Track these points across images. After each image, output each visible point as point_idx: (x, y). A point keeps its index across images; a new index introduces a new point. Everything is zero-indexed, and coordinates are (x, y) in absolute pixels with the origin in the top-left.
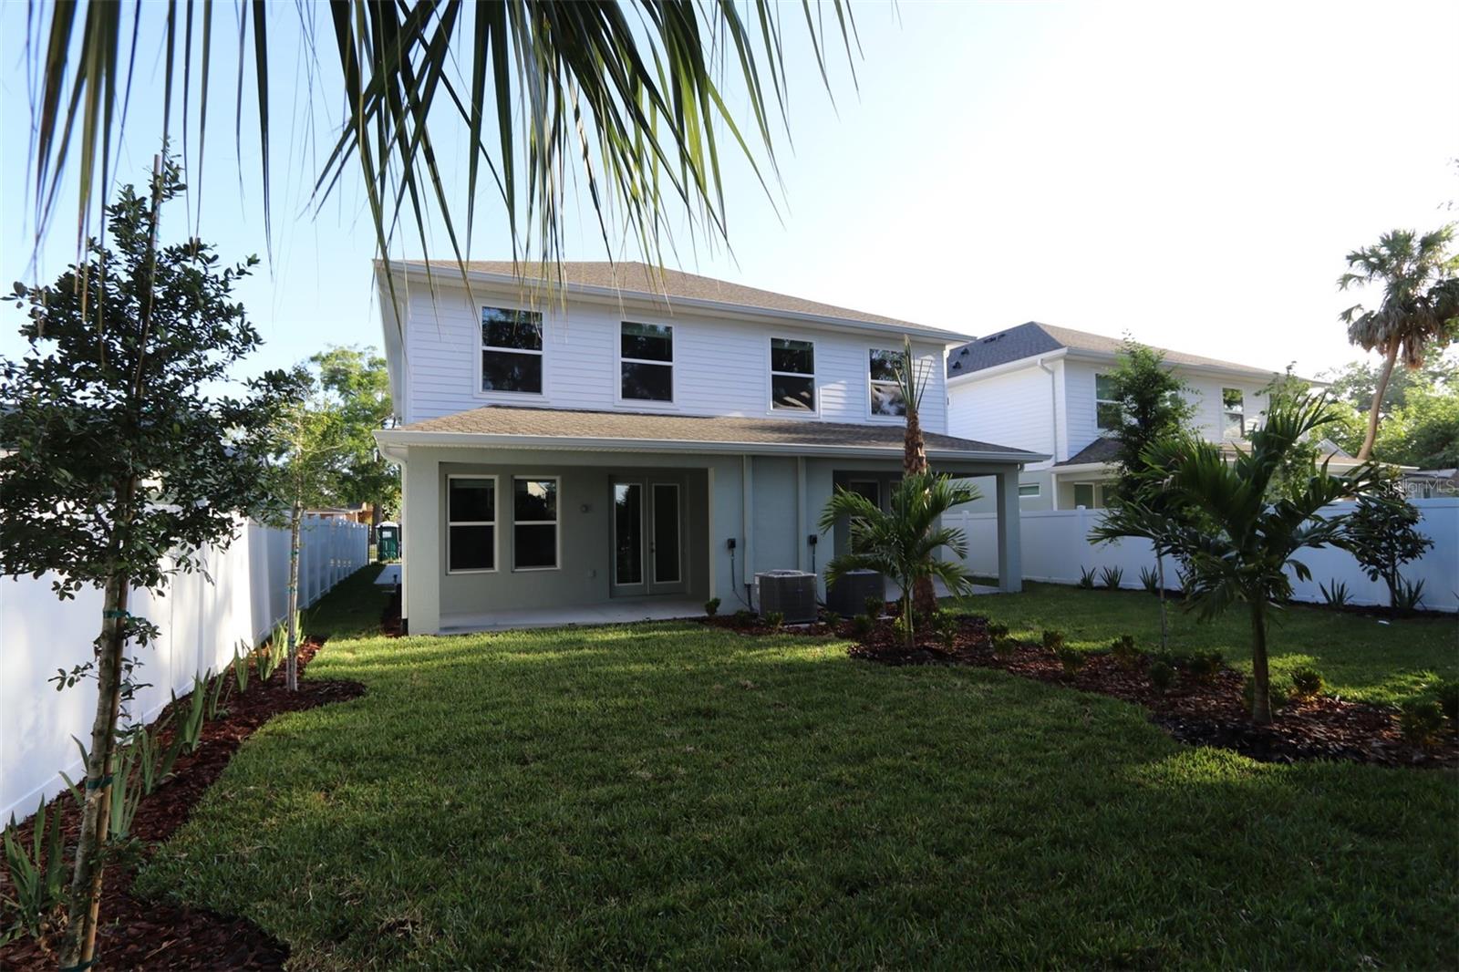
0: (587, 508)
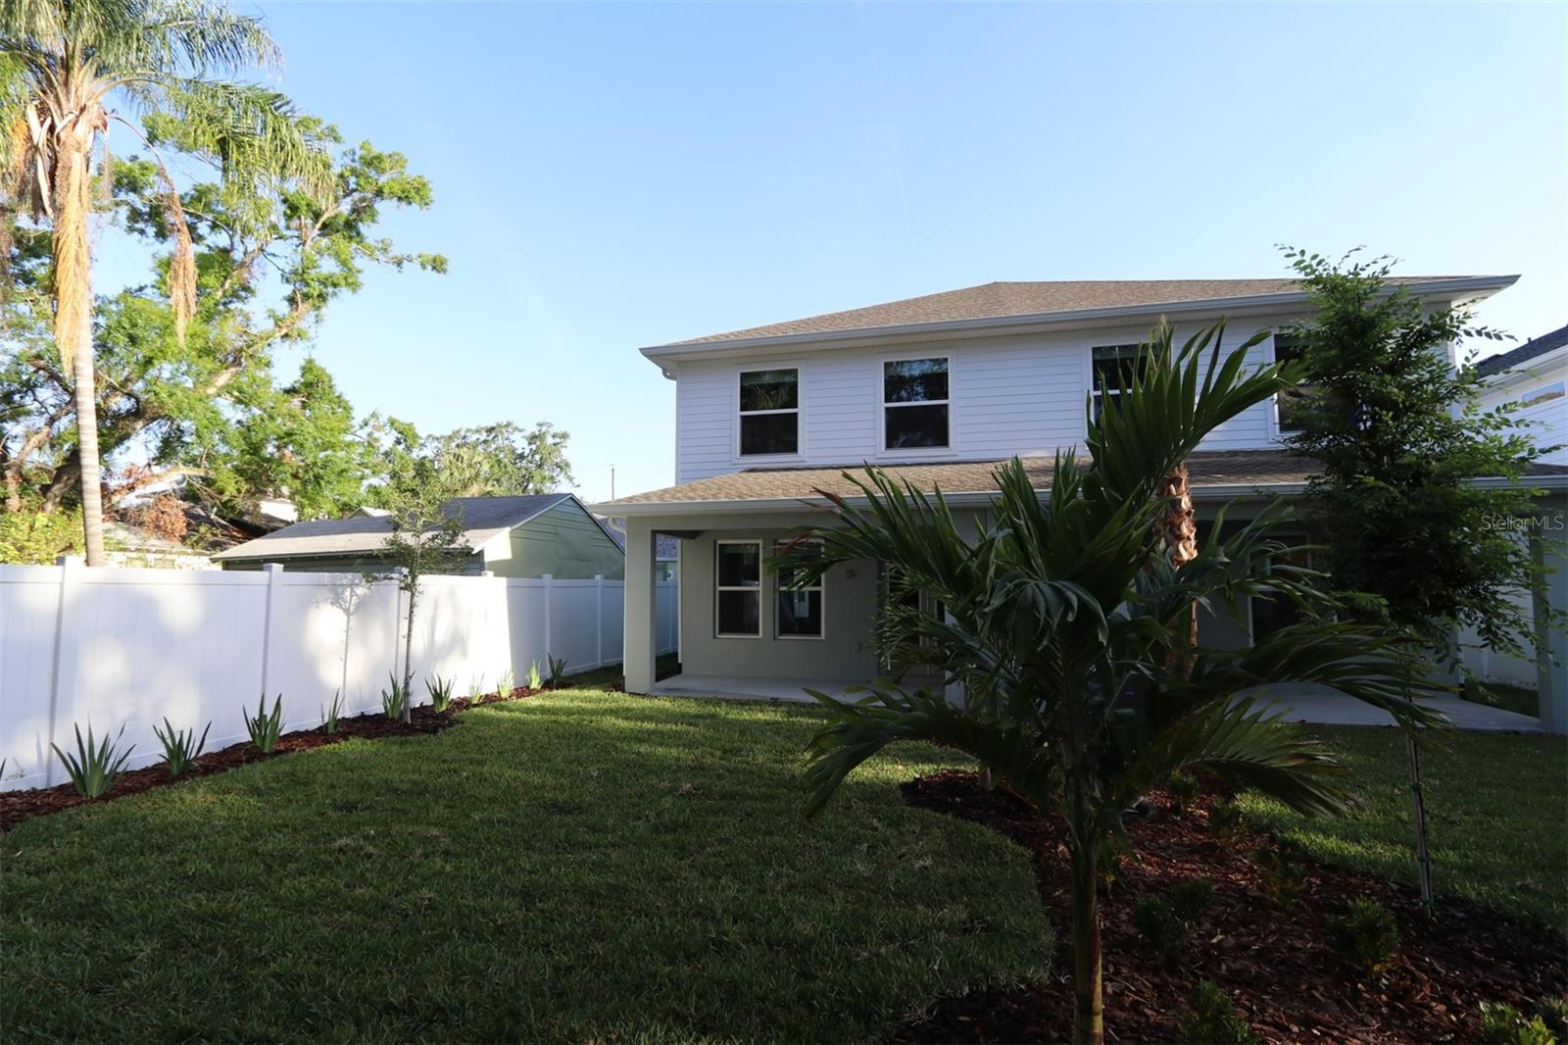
0: (852, 574)
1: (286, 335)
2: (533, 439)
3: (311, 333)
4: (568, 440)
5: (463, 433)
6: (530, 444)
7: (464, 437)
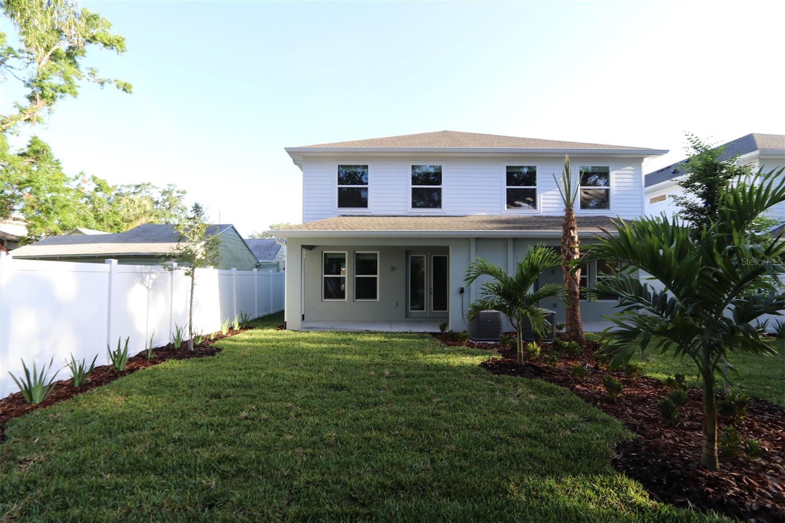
0: (393, 269)
1: (29, 120)
2: (164, 193)
3: (45, 120)
4: (186, 195)
5: (119, 187)
6: (162, 195)
7: (120, 190)
